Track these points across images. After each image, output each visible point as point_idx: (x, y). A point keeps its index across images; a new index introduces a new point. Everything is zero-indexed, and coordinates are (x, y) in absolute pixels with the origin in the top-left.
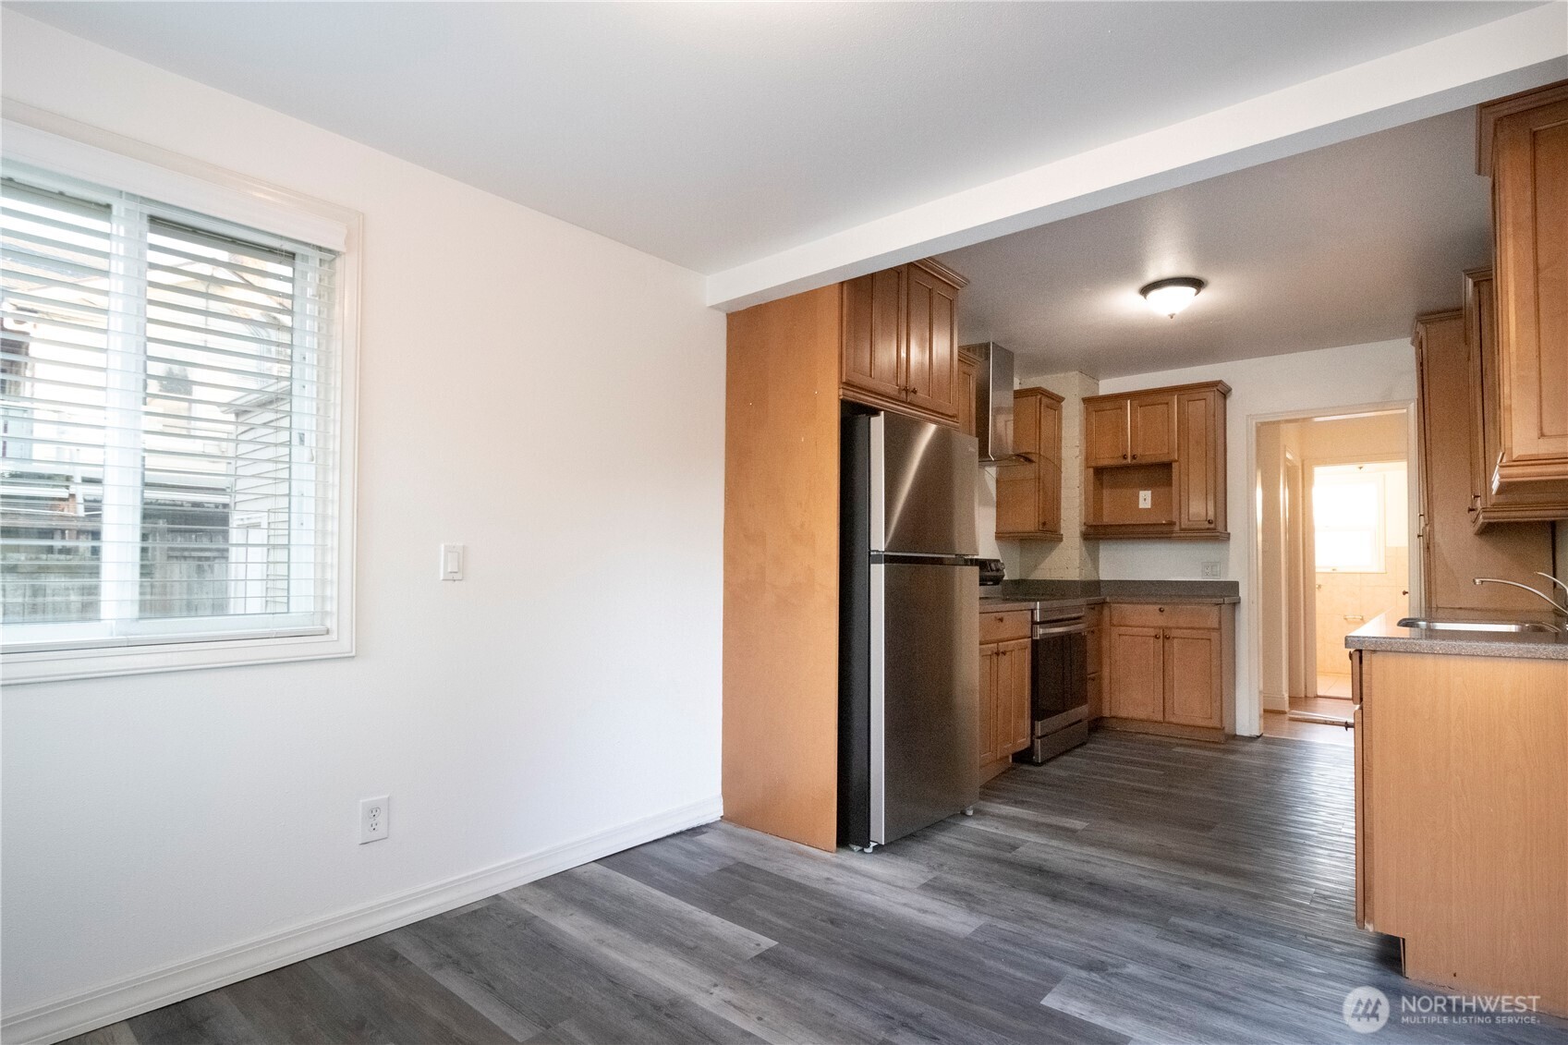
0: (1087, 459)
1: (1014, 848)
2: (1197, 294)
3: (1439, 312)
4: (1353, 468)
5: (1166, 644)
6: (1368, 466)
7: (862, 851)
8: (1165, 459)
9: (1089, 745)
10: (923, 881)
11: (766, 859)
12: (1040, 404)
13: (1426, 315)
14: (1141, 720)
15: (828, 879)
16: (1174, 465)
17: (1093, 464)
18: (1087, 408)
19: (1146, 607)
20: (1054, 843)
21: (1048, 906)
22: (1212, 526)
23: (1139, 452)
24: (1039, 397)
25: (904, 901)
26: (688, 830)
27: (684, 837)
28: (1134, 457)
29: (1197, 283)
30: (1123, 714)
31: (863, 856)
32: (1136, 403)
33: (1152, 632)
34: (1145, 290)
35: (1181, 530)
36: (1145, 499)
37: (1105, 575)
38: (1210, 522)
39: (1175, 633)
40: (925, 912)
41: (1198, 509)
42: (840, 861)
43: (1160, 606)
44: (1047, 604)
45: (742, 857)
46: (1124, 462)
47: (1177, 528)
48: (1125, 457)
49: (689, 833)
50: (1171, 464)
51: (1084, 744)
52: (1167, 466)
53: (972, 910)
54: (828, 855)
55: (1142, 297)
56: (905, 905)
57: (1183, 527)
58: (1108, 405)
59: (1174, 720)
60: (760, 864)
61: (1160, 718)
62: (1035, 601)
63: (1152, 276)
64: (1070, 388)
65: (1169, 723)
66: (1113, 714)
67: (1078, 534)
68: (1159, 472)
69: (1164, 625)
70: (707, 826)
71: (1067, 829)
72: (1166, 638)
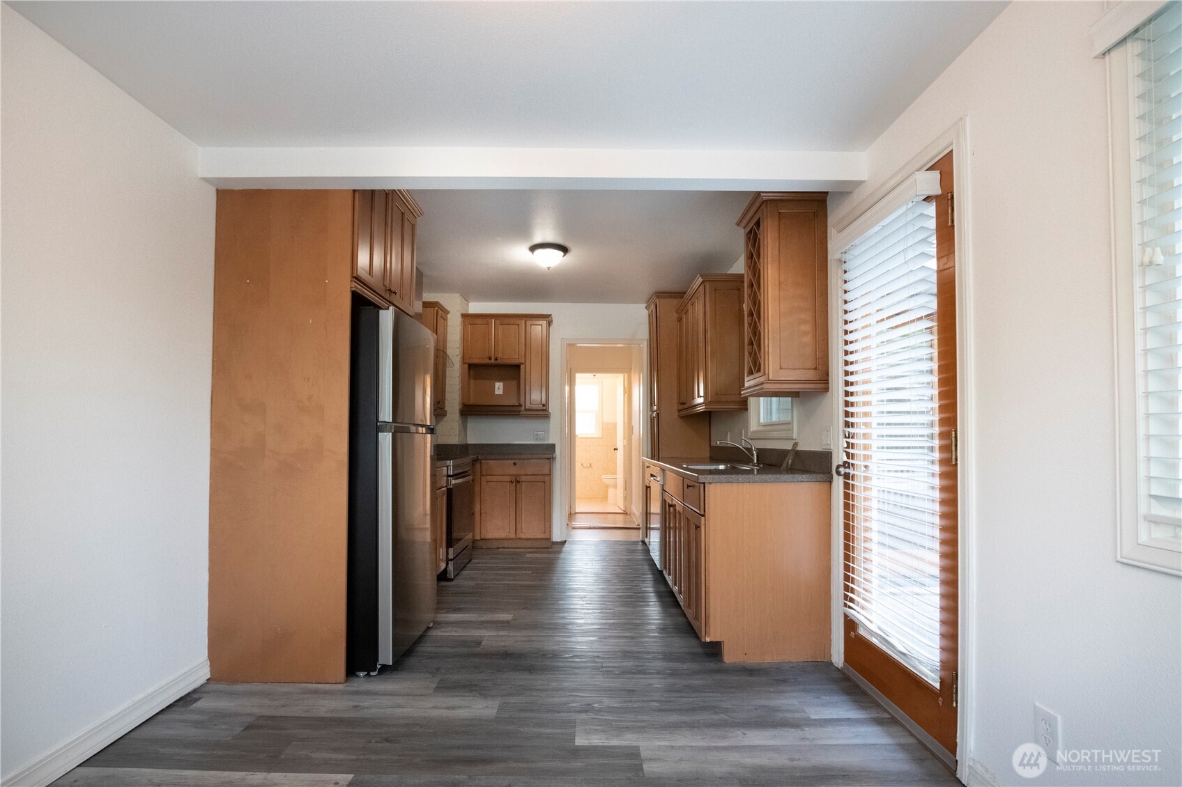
0: (463, 357)
1: (479, 643)
2: (564, 256)
3: (672, 293)
4: (590, 375)
5: (518, 487)
6: (598, 375)
7: (368, 675)
8: (516, 362)
9: (473, 561)
10: (435, 685)
11: (284, 706)
12: (437, 315)
13: (659, 293)
14: (501, 539)
15: (356, 706)
16: (521, 366)
17: (468, 361)
18: (464, 322)
19: (505, 461)
20: (501, 633)
21: (530, 677)
22: (544, 408)
23: (500, 355)
24: (436, 309)
25: (431, 705)
26: (176, 701)
27: (174, 709)
28: (496, 359)
29: (564, 250)
30: (489, 536)
31: (371, 679)
32: (498, 322)
33: (508, 478)
34: (533, 248)
35: (526, 410)
36: (499, 388)
37: (471, 440)
38: (543, 405)
39: (523, 478)
40: (453, 708)
41: (535, 397)
42: (354, 689)
43: (513, 461)
44: (459, 461)
45: (257, 711)
46: (490, 362)
47: (523, 408)
48: (490, 359)
49: (181, 703)
50: (520, 366)
51: (471, 560)
52: (517, 367)
53: (485, 696)
54: (341, 687)
55: (530, 253)
56: (433, 708)
57: (527, 408)
58: (479, 321)
59: (522, 536)
60: (281, 712)
61: (512, 536)
62: (450, 460)
63: (538, 239)
64: (455, 305)
65: (520, 539)
66: (482, 537)
67: (458, 411)
68: (512, 371)
69: (516, 473)
70: (195, 691)
71: (502, 622)
72: (518, 482)
